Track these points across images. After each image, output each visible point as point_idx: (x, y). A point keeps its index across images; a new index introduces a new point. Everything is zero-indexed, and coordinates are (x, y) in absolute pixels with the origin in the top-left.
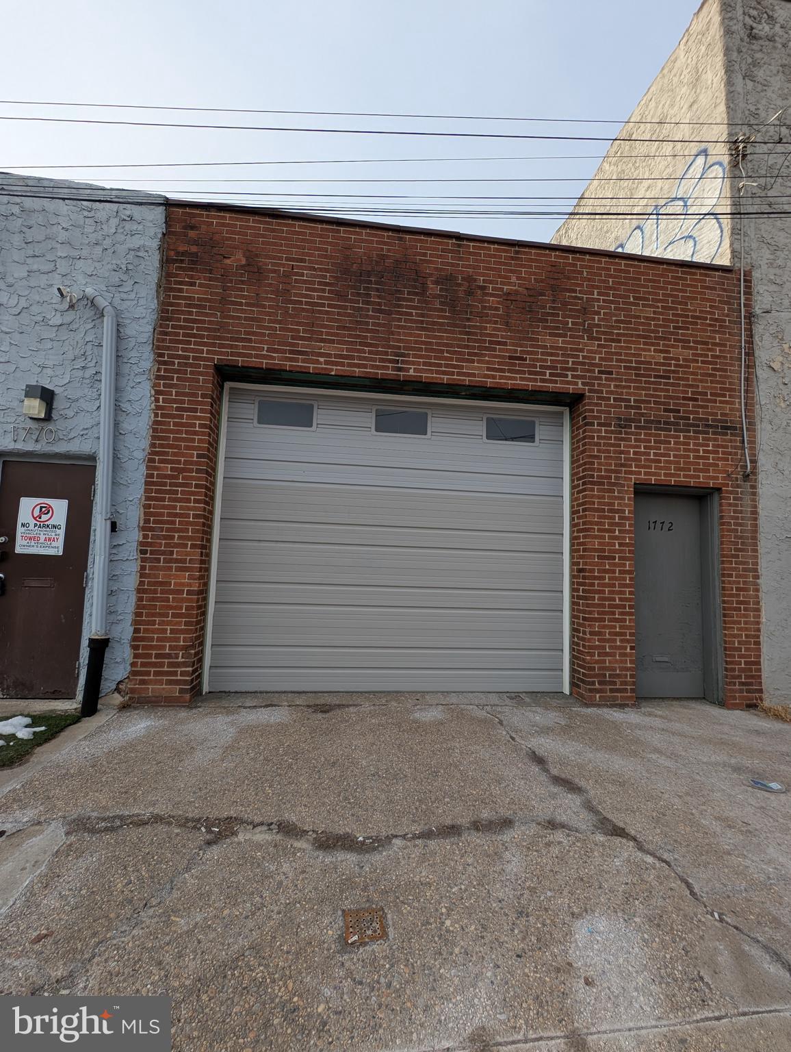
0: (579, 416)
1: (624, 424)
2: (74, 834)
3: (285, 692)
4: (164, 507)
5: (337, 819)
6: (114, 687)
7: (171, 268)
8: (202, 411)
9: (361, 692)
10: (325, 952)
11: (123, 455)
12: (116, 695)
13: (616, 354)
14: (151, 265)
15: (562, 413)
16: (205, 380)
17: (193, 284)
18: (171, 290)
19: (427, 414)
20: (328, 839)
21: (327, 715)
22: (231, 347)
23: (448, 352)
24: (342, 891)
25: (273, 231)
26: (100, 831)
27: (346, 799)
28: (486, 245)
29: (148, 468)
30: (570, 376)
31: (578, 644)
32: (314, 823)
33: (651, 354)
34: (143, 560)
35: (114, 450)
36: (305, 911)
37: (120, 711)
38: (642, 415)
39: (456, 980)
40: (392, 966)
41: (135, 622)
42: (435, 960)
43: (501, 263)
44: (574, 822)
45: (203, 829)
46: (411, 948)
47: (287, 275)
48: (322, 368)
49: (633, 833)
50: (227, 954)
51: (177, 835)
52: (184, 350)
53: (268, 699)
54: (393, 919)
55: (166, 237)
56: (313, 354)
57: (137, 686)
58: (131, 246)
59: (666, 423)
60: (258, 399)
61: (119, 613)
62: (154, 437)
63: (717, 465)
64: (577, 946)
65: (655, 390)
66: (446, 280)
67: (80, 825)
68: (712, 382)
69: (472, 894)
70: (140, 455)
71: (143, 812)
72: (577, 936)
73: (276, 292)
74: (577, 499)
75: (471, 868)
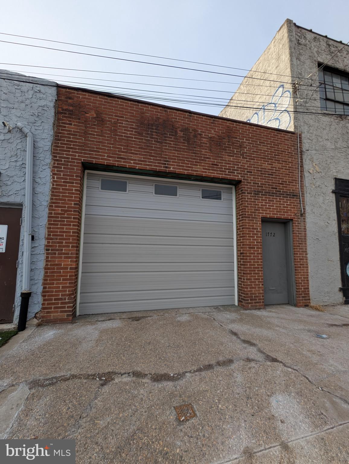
0: (239, 189)
1: (257, 193)
2: (33, 389)
3: (116, 313)
4: (58, 228)
5: (159, 367)
6: (34, 316)
7: (60, 116)
8: (76, 183)
9: (151, 310)
10: (172, 426)
11: (37, 203)
12: (35, 320)
13: (253, 165)
14: (51, 113)
15: (232, 188)
16: (77, 169)
17: (71, 124)
18: (61, 126)
19: (177, 187)
20: (157, 377)
21: (139, 322)
22: (90, 154)
23: (187, 161)
24: (171, 399)
25: (109, 103)
26: (47, 386)
27: (160, 358)
28: (201, 116)
29: (49, 210)
30: (236, 173)
31: (241, 284)
32: (149, 370)
33: (266, 165)
34: (47, 254)
35: (33, 201)
36: (157, 410)
37: (37, 327)
38: (264, 190)
39: (231, 429)
40: (203, 428)
41: (44, 284)
42: (220, 422)
43: (207, 125)
44: (256, 358)
45: (97, 379)
46: (208, 419)
47: (116, 123)
48: (132, 166)
49: (280, 360)
50: (128, 434)
51: (86, 383)
52: (66, 154)
53: (109, 316)
54: (197, 408)
55: (57, 102)
56: (128, 159)
57: (45, 315)
58: (40, 105)
59: (272, 193)
60: (101, 178)
61: (36, 279)
62: (52, 195)
63: (291, 210)
64: (274, 408)
65: (268, 180)
66: (185, 130)
67: (35, 384)
68: (288, 177)
69: (226, 393)
70: (45, 204)
71: (66, 374)
72: (272, 404)
73: (111, 130)
74: (239, 224)
75: (222, 382)
